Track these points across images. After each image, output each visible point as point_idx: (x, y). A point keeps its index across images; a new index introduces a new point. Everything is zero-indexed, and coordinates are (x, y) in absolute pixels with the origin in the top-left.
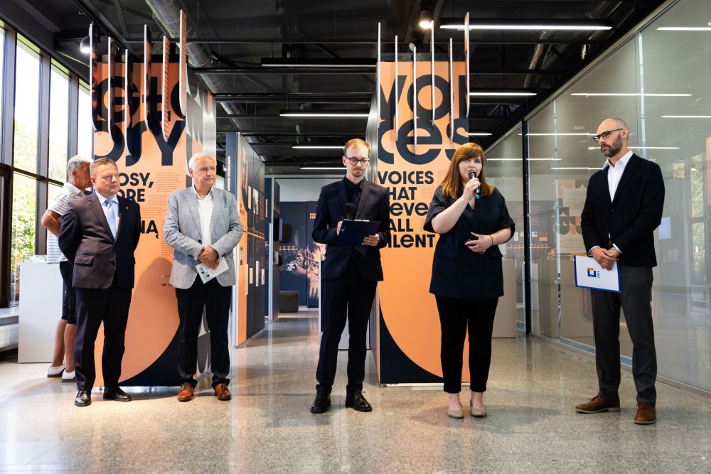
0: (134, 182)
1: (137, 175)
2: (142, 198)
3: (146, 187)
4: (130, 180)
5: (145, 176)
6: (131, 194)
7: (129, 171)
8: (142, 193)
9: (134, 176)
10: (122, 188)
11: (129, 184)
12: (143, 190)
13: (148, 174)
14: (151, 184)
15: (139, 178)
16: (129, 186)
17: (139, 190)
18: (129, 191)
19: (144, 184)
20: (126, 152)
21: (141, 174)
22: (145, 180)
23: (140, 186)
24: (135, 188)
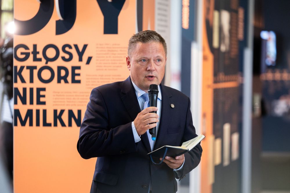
0: (67, 56)
1: (70, 47)
2: (77, 78)
3: (83, 64)
4: (62, 54)
5: (81, 49)
6: (63, 73)
7: (60, 41)
8: (77, 71)
9: (67, 49)
10: (50, 64)
11: (60, 58)
12: (79, 68)
13: (85, 46)
14: (89, 59)
15: (73, 51)
16: (60, 62)
17: (74, 68)
18: (60, 68)
19: (81, 60)
20: (57, 15)
21: (76, 46)
22: (81, 55)
23: (75, 62)
24: (69, 65)
